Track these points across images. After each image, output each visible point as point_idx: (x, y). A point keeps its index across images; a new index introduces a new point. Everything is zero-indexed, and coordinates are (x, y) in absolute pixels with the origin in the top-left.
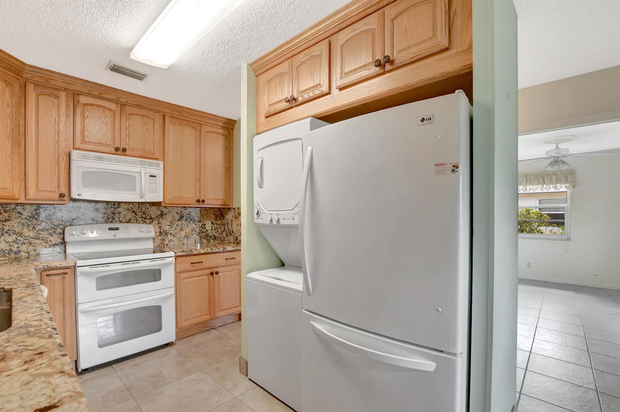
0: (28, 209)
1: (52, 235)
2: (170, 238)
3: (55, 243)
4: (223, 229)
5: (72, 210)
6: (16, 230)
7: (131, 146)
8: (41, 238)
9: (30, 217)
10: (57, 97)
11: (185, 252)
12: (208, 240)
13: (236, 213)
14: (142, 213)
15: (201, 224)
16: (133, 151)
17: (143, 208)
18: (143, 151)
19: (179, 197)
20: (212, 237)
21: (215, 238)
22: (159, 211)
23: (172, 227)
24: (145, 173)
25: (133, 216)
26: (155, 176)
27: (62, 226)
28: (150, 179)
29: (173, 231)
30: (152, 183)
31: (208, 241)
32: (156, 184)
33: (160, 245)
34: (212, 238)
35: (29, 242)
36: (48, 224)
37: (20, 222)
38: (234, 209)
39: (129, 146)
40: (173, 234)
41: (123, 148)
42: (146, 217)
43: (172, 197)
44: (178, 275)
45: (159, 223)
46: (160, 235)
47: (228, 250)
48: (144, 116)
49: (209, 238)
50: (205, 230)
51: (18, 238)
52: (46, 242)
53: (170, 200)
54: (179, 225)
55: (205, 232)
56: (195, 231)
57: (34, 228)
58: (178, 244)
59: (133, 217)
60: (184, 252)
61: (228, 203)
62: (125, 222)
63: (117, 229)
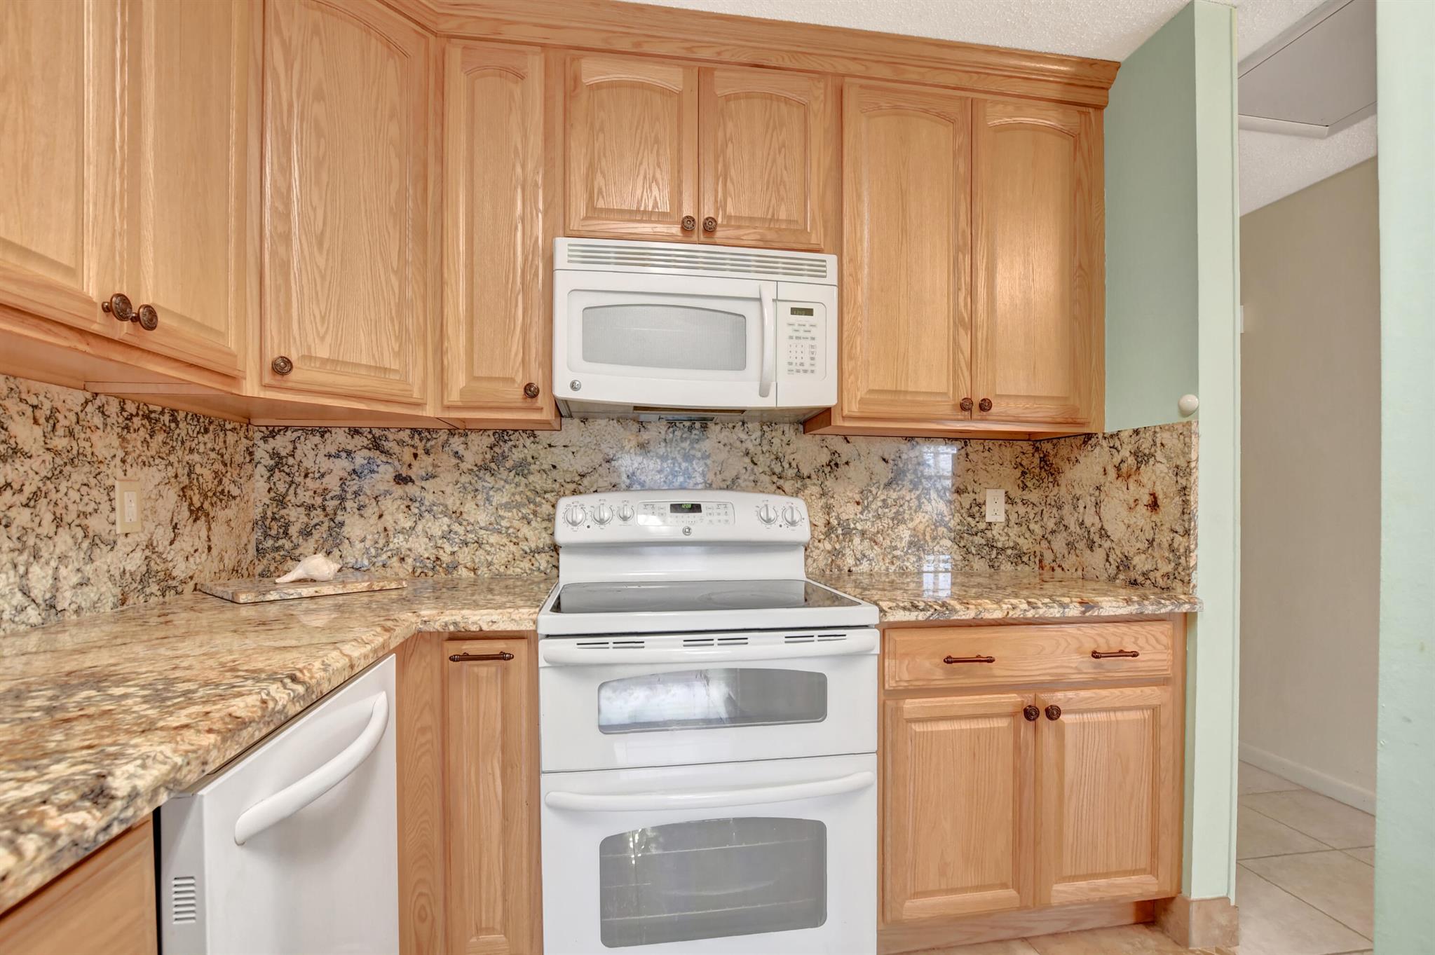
0: (476, 443)
1: (529, 523)
2: (860, 548)
3: (537, 547)
4: (1053, 520)
5: (578, 448)
6: (449, 502)
7: (730, 210)
8: (504, 530)
9: (480, 468)
10: (520, 77)
11: (923, 610)
12: (991, 560)
13: (1125, 453)
14: (773, 457)
15: (967, 500)
16: (739, 227)
17: (776, 441)
18: (772, 226)
19: (896, 392)
20: (1009, 552)
21: (1019, 557)
22: (825, 449)
23: (867, 507)
24: (774, 300)
25: (746, 468)
26: (809, 312)
27: (553, 494)
28: (791, 322)
29: (869, 523)
30: (797, 338)
31: (993, 567)
32: (813, 339)
33: (828, 572)
34: (1010, 557)
35: (476, 538)
36: (521, 489)
37: (457, 482)
38: (1112, 436)
39: (725, 211)
40: (868, 535)
41: (707, 219)
42: (783, 471)
43: (871, 391)
44: (890, 703)
45: (823, 495)
46: (827, 535)
47: (1104, 613)
48: (771, 99)
49: (998, 554)
50: (982, 526)
51: (453, 527)
52: (515, 540)
53: (862, 401)
54: (889, 501)
55: (982, 531)
56: (945, 526)
57: (488, 500)
58: (887, 569)
59: (744, 471)
60: (916, 607)
61: (1082, 416)
62: (721, 489)
63: (696, 508)
